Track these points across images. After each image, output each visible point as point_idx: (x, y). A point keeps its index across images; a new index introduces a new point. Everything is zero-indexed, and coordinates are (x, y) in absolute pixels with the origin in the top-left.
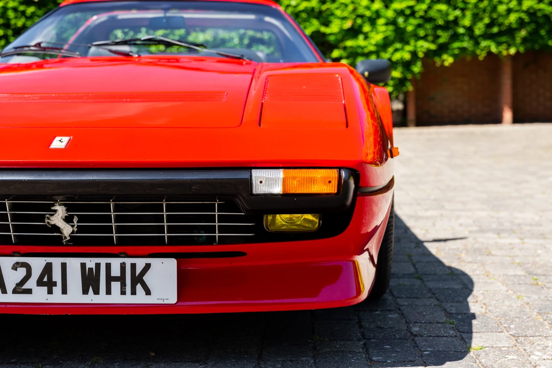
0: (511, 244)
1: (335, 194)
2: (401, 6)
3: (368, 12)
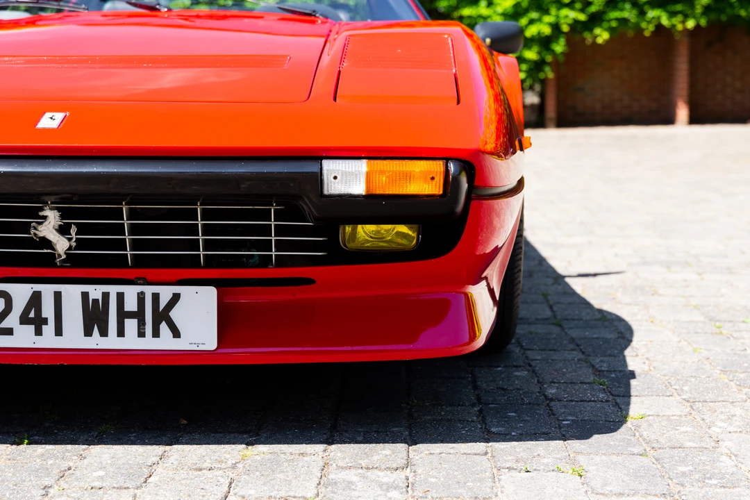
0: (685, 281)
1: (440, 196)
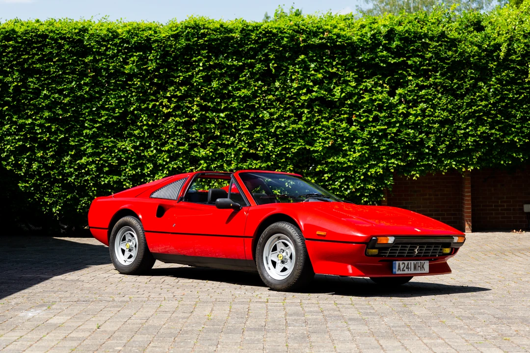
2: (375, 129)
3: (346, 133)
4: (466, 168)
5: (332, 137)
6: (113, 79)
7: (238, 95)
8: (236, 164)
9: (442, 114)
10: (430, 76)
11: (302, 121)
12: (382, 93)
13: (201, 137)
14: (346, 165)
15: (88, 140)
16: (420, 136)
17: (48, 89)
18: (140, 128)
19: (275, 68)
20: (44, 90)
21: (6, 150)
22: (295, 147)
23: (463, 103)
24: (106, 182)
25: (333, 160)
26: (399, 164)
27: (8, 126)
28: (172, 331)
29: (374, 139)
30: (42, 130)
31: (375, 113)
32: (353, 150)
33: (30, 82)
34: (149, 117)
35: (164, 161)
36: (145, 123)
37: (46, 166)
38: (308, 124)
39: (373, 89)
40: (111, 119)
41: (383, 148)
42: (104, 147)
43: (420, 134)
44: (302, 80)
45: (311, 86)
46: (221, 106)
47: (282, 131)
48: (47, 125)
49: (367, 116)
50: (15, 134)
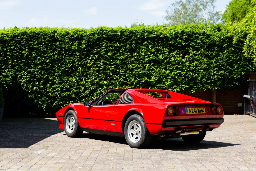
2: (176, 72)
3: (164, 74)
4: (214, 88)
5: (159, 76)
6: (67, 52)
7: (119, 58)
8: (119, 87)
9: (204, 66)
10: (199, 50)
11: (146, 69)
12: (179, 57)
13: (104, 76)
14: (164, 87)
15: (57, 77)
16: (195, 75)
17: (40, 57)
18: (79, 72)
19: (134, 47)
20: (38, 57)
21: (23, 82)
22: (143, 80)
23: (213, 61)
24: (64, 95)
25: (159, 85)
26: (187, 87)
27: (24, 71)
28: (102, 159)
29: (176, 76)
30: (38, 73)
31: (176, 65)
32: (167, 81)
33: (33, 53)
34: (82, 68)
35: (88, 86)
36: (81, 70)
37: (39, 88)
38: (148, 70)
39: (176, 56)
40: (67, 69)
41: (179, 80)
42: (64, 80)
43: (195, 74)
44: (146, 52)
45: (150, 54)
46: (112, 63)
47: (137, 73)
48: (40, 71)
49: (173, 67)
50: (27, 75)
